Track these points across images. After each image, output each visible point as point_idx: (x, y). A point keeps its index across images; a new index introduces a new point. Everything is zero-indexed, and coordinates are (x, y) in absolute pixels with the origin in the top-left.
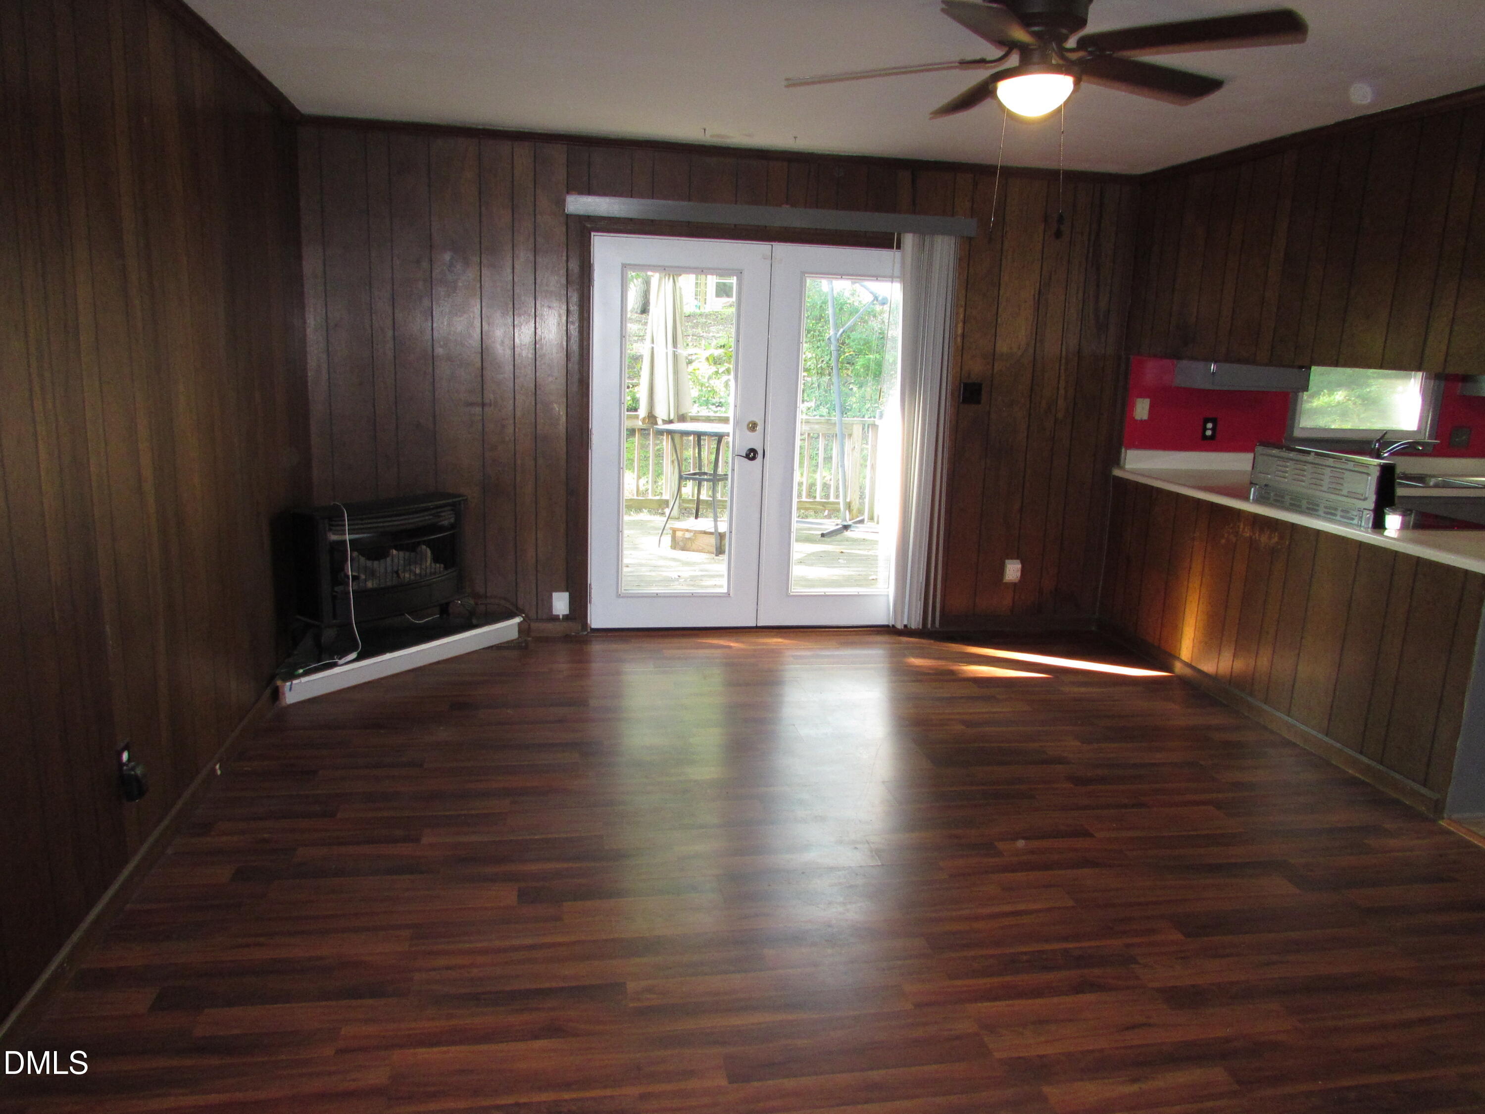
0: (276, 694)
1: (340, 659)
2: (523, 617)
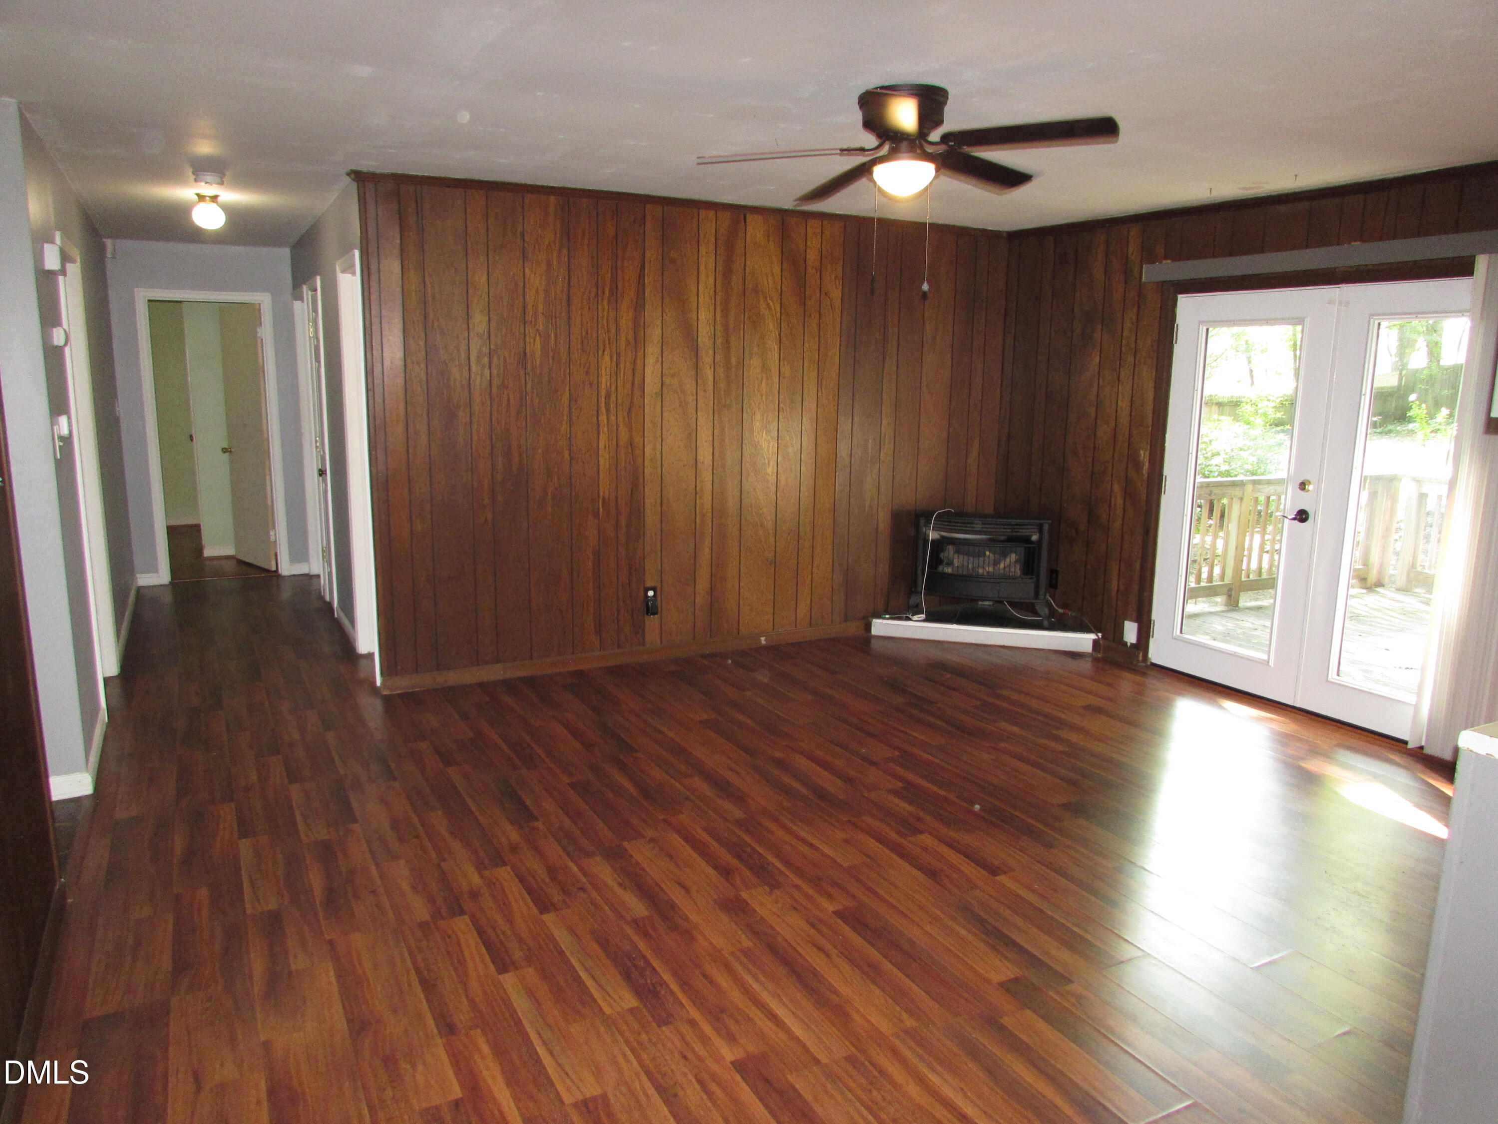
0: (868, 625)
1: (913, 616)
2: (1098, 635)
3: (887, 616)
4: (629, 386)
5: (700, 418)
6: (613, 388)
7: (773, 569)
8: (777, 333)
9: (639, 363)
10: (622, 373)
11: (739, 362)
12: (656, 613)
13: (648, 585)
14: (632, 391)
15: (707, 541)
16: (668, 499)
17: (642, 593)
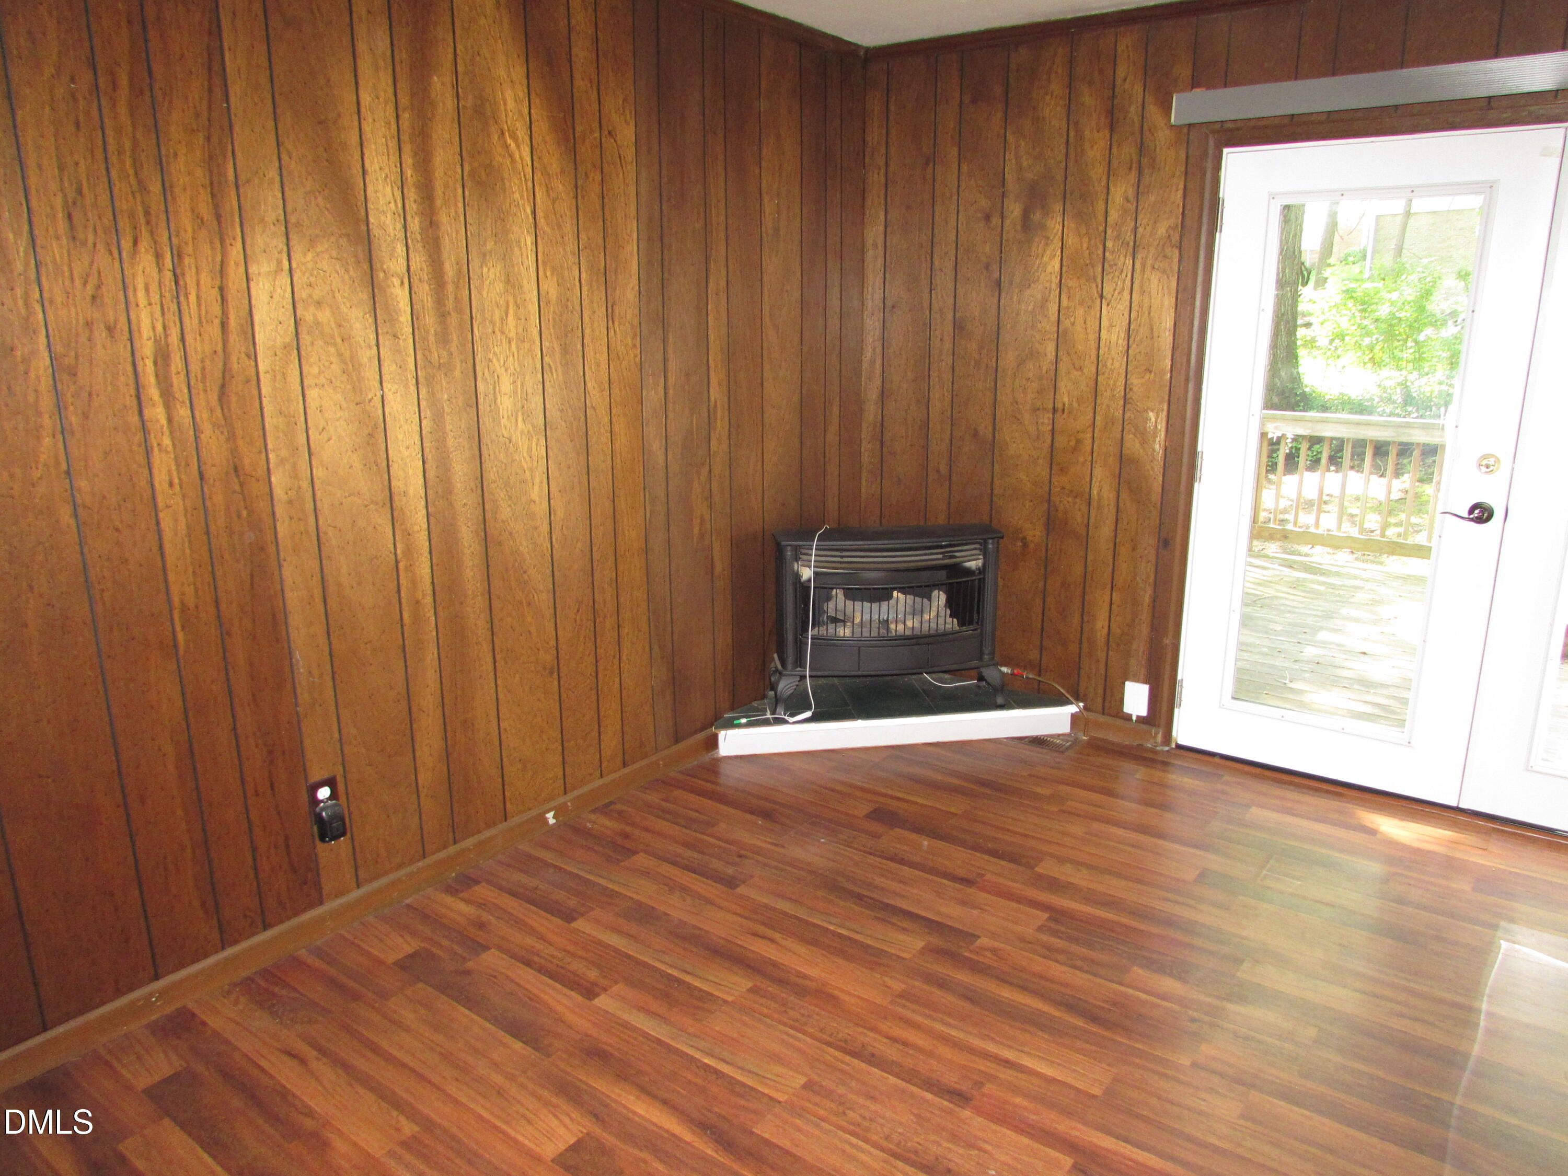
0: (713, 743)
1: (792, 715)
2: (1079, 707)
3: (744, 721)
4: (215, 330)
5: (389, 396)
6: (174, 339)
7: (556, 683)
8: (529, 211)
9: (235, 275)
10: (193, 298)
11: (460, 271)
12: (343, 834)
13: (315, 777)
14: (225, 343)
15: (431, 655)
16: (339, 585)
17: (304, 797)
